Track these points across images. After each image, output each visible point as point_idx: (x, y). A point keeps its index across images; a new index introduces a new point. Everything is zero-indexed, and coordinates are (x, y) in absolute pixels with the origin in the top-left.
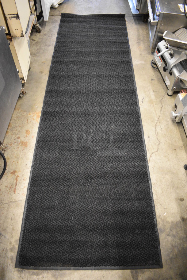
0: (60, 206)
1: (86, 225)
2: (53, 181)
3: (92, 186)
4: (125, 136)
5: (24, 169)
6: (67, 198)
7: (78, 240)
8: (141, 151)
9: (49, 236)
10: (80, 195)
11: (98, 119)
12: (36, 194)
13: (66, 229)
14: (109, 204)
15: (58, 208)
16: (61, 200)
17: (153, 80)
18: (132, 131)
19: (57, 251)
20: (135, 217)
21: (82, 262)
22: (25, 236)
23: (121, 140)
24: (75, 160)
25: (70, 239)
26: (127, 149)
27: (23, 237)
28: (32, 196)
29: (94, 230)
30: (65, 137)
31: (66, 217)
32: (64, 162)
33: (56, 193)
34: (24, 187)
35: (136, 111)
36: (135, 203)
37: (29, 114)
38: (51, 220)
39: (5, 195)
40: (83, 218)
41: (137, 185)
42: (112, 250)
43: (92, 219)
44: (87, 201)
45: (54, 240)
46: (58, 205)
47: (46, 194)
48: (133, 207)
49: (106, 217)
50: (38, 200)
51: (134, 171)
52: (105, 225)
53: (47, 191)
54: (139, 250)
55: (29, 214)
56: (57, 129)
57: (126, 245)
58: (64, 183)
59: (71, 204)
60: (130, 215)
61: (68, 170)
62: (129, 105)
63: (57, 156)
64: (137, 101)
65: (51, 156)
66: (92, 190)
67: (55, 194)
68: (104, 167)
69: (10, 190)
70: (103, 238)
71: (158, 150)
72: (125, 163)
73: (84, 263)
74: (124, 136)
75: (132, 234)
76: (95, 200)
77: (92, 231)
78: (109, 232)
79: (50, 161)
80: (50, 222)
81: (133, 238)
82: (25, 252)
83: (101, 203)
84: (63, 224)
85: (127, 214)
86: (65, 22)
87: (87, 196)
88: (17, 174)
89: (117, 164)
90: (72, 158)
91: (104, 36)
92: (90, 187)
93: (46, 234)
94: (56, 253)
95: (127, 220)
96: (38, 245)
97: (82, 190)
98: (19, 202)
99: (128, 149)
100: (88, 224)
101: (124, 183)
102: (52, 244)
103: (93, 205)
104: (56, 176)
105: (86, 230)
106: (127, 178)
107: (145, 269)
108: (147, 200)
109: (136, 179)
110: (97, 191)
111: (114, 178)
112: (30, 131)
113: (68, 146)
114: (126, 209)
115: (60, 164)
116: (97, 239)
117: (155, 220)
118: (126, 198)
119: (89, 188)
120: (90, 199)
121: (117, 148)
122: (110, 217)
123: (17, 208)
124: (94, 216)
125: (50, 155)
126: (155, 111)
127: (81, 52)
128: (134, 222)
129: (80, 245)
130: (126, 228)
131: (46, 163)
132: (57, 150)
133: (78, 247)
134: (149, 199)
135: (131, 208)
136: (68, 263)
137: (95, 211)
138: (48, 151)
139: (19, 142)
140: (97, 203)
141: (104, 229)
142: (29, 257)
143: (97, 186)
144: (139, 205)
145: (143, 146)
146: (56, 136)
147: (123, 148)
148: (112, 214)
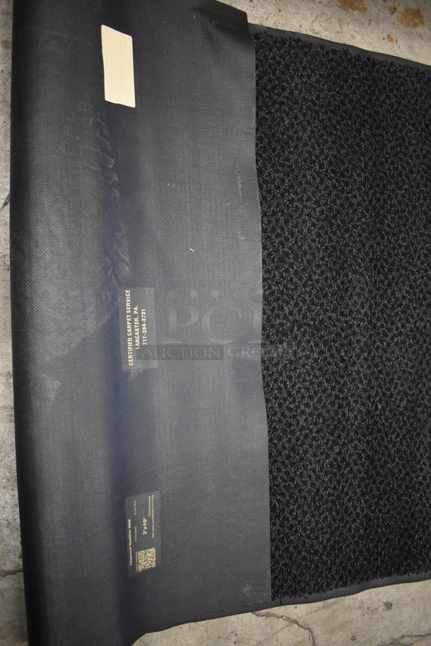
4: (396, 493)
8: (320, 575)
18: (420, 525)
23: (378, 474)
24: (278, 236)
26: (333, 502)
30: (393, 191)
63: (296, 147)
65: (296, 118)
74: (400, 486)
90: (287, 222)
99: (330, 510)
112: (419, 29)
113: (352, 205)
121: (339, 453)
125: (304, 115)
132: (330, 149)
138: (321, 107)
145: (345, 585)
146: (400, 146)
147: (339, 483)
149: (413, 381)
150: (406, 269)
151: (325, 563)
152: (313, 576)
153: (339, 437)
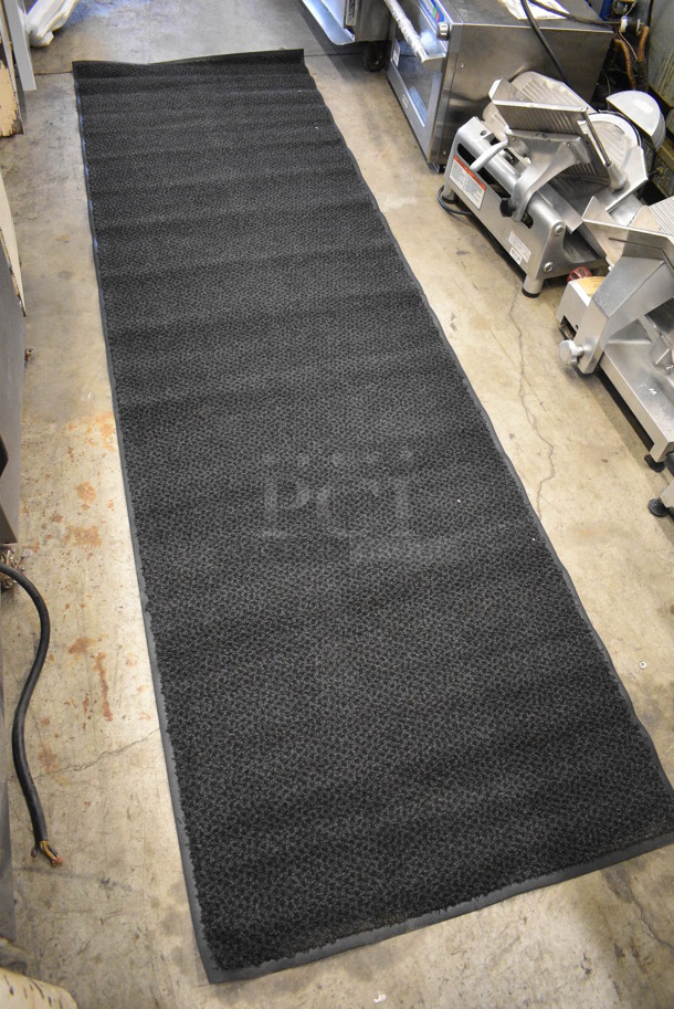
0: (298, 723)
1: (409, 764)
2: (243, 642)
3: (383, 629)
4: (437, 446)
5: (117, 626)
6: (313, 689)
7: (400, 820)
8: (504, 484)
9: (292, 839)
10: (355, 669)
11: (326, 404)
12: (193, 703)
13: (345, 794)
14: (462, 677)
15: (293, 732)
16: (292, 701)
17: (463, 253)
18: (454, 426)
19: (339, 879)
20: (557, 696)
21: (436, 894)
22: (203, 863)
23: (429, 461)
24: (293, 555)
25: (372, 827)
26: (456, 486)
27: (197, 868)
28: (181, 714)
29: (440, 774)
30: (232, 485)
31: (331, 755)
32: (259, 570)
33: (265, 681)
34: (140, 690)
35: (446, 360)
36: (544, 652)
37: (71, 428)
38: (280, 781)
39: (76, 736)
40: (389, 745)
41: (529, 594)
42: (522, 825)
43: (422, 740)
44: (385, 683)
45: (316, 847)
46: (289, 721)
47: (232, 696)
48: (542, 668)
49: (465, 721)
50: (210, 723)
51: (503, 552)
52: (470, 748)
54: (605, 798)
55: (191, 780)
56: (194, 461)
57: (562, 795)
58: (283, 640)
59: (331, 708)
60: (540, 696)
61: (281, 595)
62: (417, 345)
63: (226, 555)
64: (437, 326)
65: (204, 559)
67: (262, 686)
68: (401, 557)
69: (88, 714)
70: (480, 792)
71: (553, 473)
72: (468, 533)
73: (445, 895)
74: (432, 445)
75: (568, 753)
76: (411, 673)
77: (434, 779)
79: (207, 577)
80: (281, 787)
81: (575, 765)
82: (224, 919)
83: (433, 679)
84: (328, 783)
85: (528, 694)
86: (94, 92)
87: (377, 666)
88: (94, 649)
89: (443, 541)
90: (282, 551)
91: (252, 128)
92: (379, 635)
93: (279, 834)
94: (339, 889)
95: (536, 713)
96: (261, 880)
97: (356, 650)
98: (138, 746)
99: (461, 486)
100: (414, 760)
101: (487, 597)
102: (311, 863)
103: (411, 693)
104: (247, 624)
105: (416, 781)
106: (487, 577)
107: (644, 855)
108: (576, 634)
109: (520, 577)
110: (407, 642)
111: (446, 587)
113: (254, 511)
114: (521, 680)
115: (247, 579)
116: (463, 802)
117: (620, 691)
118: (509, 644)
119: (376, 639)
120: (392, 674)
121: (423, 488)
122: (478, 718)
123: (138, 770)
124: (425, 727)
125: (200, 554)
126: (504, 350)
127: (191, 187)
128: (560, 714)
129: (412, 839)
130: (542, 740)
131: (195, 586)
132: (218, 533)
133: (407, 844)
134: (579, 630)
135: (536, 673)
136: (391, 911)
138: (189, 544)
139: (64, 532)
140: (421, 682)
141: (471, 761)
142: (246, 932)
143: (402, 625)
144: (556, 656)
145: (506, 467)
146: (196, 486)
147: (442, 485)
148: (482, 705)
149: (360, 449)
151: (496, 482)
152: (506, 488)
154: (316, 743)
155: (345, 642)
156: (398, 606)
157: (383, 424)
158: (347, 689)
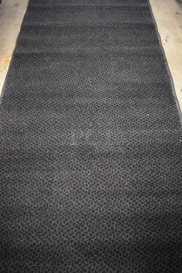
0: (35, 208)
1: (82, 244)
2: (25, 162)
3: (92, 170)
4: (145, 88)
6: (49, 193)
8: (173, 111)
9: (13, 266)
10: (72, 187)
11: (100, 63)
13: (45, 251)
15: (32, 211)
16: (37, 196)
17: (178, 14)
18: (155, 81)
20: (171, 226)
23: (139, 94)
24: (62, 126)
26: (148, 107)
29: (96, 253)
30: (47, 91)
31: (46, 228)
32: (44, 130)
33: (28, 183)
35: (159, 53)
36: (170, 200)
38: (17, 234)
40: (75, 231)
41: (171, 168)
43: (93, 233)
44: (84, 198)
46: (31, 206)
47: (11, 186)
48: (167, 209)
49: (118, 228)
51: (163, 144)
52: (117, 243)
53: (13, 180)
56: (35, 78)
58: (43, 165)
59: (54, 204)
60: (162, 224)
61: (50, 143)
62: (148, 45)
63: (33, 120)
64: (159, 39)
65: (23, 120)
66: (93, 177)
67: (26, 185)
68: (112, 136)
72: (148, 131)
74: (142, 88)
75: (168, 260)
76: (99, 196)
77: (92, 256)
78: (124, 257)
79: (21, 129)
80: (16, 238)
83: (108, 202)
84: (39, 242)
85: (156, 221)
87: (83, 188)
89: (135, 132)
90: (58, 123)
92: (89, 172)
93: (7, 262)
95: (157, 233)
97: (75, 178)
99: (151, 108)
100: (85, 242)
101: (149, 164)
103: (95, 205)
104: (30, 154)
105: (83, 253)
106: (152, 155)
109: (169, 158)
110: (102, 179)
111: (130, 155)
113: (52, 103)
114: (154, 213)
115: (37, 133)
118: (153, 191)
119: (87, 174)
120: (89, 194)
121: (132, 106)
122: (125, 228)
124: (96, 226)
125: (22, 118)
128: (170, 236)
130: (156, 248)
131: (15, 132)
132: (33, 110)
135: (163, 210)
137: (98, 216)
138: (19, 113)
140: (102, 201)
141: (115, 250)
143: (101, 170)
144: (177, 204)
145: (175, 103)
146: (32, 88)
147: (142, 106)
148: (130, 221)
149: (108, 84)
150: (72, 87)
151: (168, 110)
152: (173, 113)
153: (127, 106)
154: (40, 220)
155: (71, 172)
156: (103, 160)
157: (122, 75)
158: (64, 196)
